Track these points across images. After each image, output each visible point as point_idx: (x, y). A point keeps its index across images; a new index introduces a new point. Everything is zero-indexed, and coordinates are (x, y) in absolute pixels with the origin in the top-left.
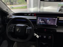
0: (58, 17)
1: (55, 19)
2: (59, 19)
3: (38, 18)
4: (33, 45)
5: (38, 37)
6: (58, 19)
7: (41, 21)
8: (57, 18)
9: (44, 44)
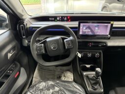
0: (112, 22)
1: (107, 26)
2: (114, 26)
3: (81, 24)
6: (112, 25)
7: (86, 29)
8: (110, 23)
9: (88, 66)
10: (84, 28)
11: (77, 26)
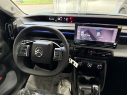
0: (119, 27)
1: (113, 31)
4: (66, 80)
5: (76, 65)
6: (120, 30)
7: (85, 33)
9: (88, 78)
10: (83, 32)
11: (74, 29)
